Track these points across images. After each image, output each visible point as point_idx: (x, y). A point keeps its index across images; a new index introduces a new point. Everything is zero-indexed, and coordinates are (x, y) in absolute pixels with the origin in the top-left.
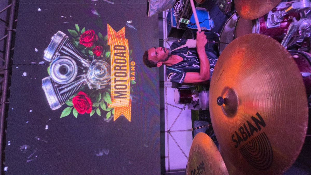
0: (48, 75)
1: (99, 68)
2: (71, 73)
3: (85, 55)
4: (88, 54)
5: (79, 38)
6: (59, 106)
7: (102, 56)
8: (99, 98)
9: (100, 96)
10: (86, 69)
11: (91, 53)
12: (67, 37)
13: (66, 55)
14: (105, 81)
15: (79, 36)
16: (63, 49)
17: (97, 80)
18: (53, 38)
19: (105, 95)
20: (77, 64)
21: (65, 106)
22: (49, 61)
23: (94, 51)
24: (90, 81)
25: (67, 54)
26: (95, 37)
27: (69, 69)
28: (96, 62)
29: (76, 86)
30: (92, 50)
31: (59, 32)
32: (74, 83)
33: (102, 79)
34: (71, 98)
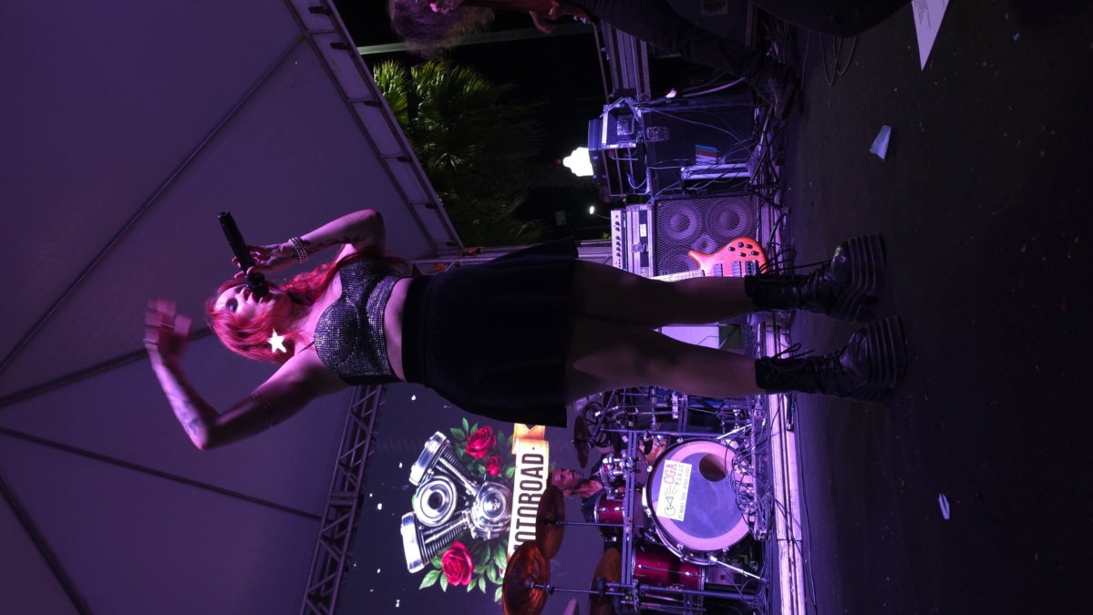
0: (411, 509)
1: (492, 498)
2: (446, 504)
3: (472, 474)
4: (477, 472)
5: (465, 444)
6: (421, 567)
7: (500, 475)
8: (485, 556)
9: (489, 553)
10: (472, 499)
11: (482, 469)
12: (448, 441)
13: (442, 474)
14: (500, 525)
15: (465, 440)
16: (439, 463)
17: (486, 521)
18: (427, 444)
19: (497, 552)
20: (458, 490)
21: (429, 568)
22: (416, 484)
23: (487, 465)
24: (475, 522)
25: (444, 471)
26: (492, 440)
27: (445, 499)
28: (488, 487)
29: (451, 531)
30: (483, 465)
31: (438, 433)
32: (449, 526)
33: (496, 519)
34: (440, 552)
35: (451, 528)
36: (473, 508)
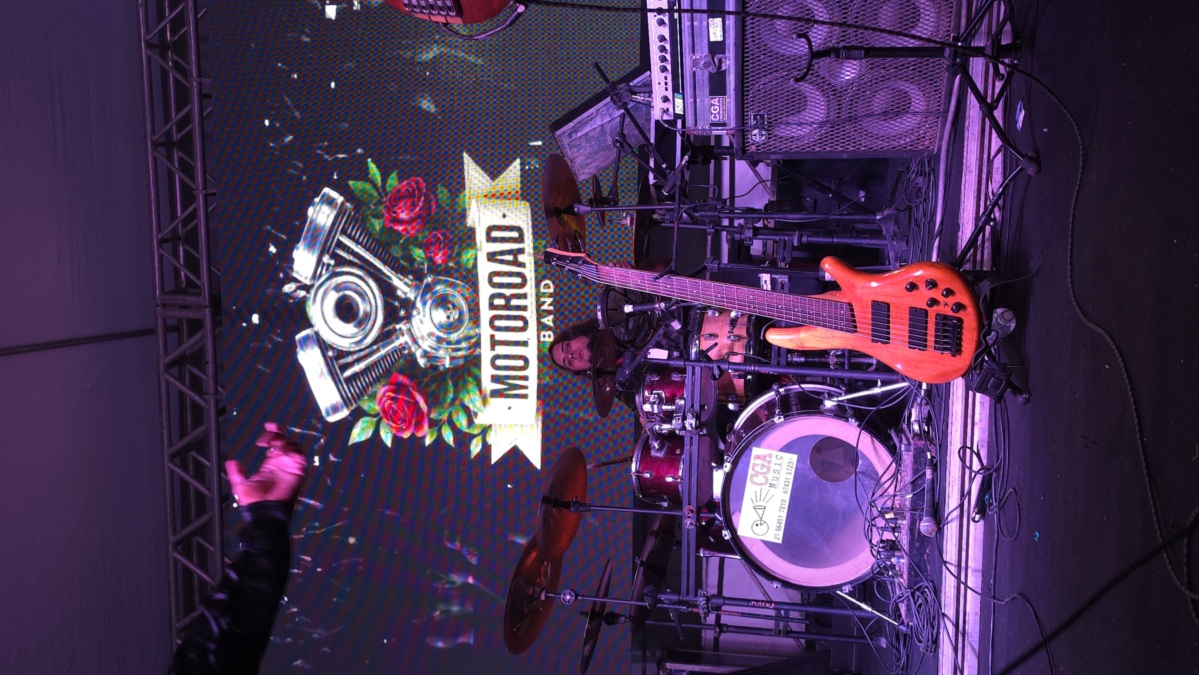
0: (308, 324)
1: (443, 302)
2: (366, 317)
3: (403, 263)
4: (411, 260)
5: (380, 209)
6: (345, 413)
7: (451, 264)
8: (446, 393)
9: (451, 388)
10: (408, 305)
11: (418, 253)
12: (348, 205)
13: (349, 263)
14: (463, 345)
15: (380, 202)
16: (340, 245)
17: (440, 340)
18: (310, 211)
19: (465, 382)
20: (382, 291)
21: (358, 414)
22: (308, 282)
23: (426, 248)
24: (420, 342)
25: (351, 258)
26: (428, 201)
27: (362, 307)
28: (434, 284)
29: (384, 358)
30: (420, 248)
31: (328, 191)
33: (454, 337)
34: (371, 390)
35: (383, 352)
36: (414, 320)
